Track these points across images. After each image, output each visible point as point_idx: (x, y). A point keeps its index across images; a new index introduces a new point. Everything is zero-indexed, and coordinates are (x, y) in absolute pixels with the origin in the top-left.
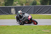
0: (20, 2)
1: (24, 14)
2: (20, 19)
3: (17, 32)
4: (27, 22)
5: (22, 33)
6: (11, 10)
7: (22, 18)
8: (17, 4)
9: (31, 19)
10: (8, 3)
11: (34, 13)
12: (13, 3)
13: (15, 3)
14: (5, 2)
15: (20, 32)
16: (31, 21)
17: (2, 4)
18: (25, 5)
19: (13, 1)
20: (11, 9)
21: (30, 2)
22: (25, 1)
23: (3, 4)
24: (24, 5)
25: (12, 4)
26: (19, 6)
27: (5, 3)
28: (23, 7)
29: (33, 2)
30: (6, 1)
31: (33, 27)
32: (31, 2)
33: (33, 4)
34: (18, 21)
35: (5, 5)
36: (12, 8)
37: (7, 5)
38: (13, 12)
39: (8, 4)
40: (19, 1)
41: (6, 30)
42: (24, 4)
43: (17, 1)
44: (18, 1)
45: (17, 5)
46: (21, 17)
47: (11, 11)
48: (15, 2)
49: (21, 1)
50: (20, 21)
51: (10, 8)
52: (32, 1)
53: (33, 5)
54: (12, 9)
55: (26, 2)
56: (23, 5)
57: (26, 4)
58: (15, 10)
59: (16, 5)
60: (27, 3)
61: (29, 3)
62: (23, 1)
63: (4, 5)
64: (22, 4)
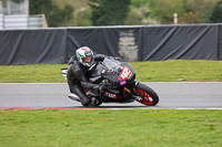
0: (157, 9)
1: (102, 60)
2: (84, 83)
3: (143, 137)
4: (113, 96)
5: (167, 142)
6: (118, 41)
7: (93, 80)
8: (147, 15)
9: (130, 83)
10: (104, 13)
11: (218, 55)
12: (127, 10)
13: (135, 11)
14: (94, 7)
15: (159, 139)
16: (132, 91)
17: (79, 15)
18: (179, 22)
19: (128, 3)
20: (119, 37)
21: (201, 7)
22: (182, 5)
23: (85, 15)
24: (176, 20)
25: (125, 16)
26: (154, 23)
27: (94, 13)
28: (171, 28)
29: (213, 6)
30: (97, 5)
31: (213, 114)
32: (207, 8)
33: (213, 15)
34: (77, 90)
35: (91, 19)
36: (122, 34)
37: (100, 20)
38: (126, 52)
39: (105, 15)
40: (152, 5)
41: (98, 128)
42: (176, 15)
43: (144, 3)
44: (148, 4)
45: (145, 21)
46: (88, 73)
47: (117, 48)
48: (138, 6)
49: (161, 5)
50: (83, 90)
51: (116, 34)
52: (210, 3)
53: (213, 20)
54: (121, 39)
55: (184, 7)
56: (172, 20)
57: (185, 14)
58: (136, 41)
59: (140, 19)
60: (188, 11)
61: (198, 13)
62: (173, 5)
63: (87, 21)
64: (169, 15)
